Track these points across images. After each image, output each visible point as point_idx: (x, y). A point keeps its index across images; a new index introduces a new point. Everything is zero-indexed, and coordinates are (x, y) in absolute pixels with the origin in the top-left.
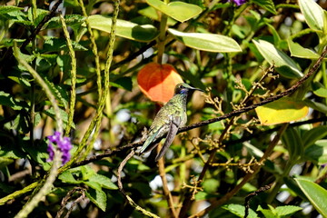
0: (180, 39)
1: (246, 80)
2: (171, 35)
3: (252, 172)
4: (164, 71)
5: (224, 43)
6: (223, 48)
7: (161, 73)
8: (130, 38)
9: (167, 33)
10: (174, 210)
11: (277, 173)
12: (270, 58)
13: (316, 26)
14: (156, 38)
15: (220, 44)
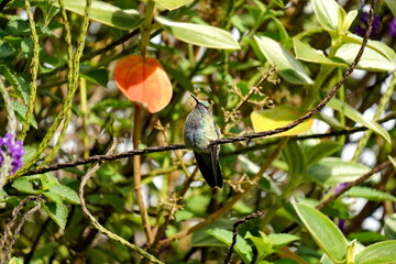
0: (169, 29)
1: (244, 82)
2: (158, 24)
3: (242, 191)
4: (147, 66)
5: (220, 37)
6: (218, 43)
7: (144, 68)
8: (109, 23)
9: (154, 22)
10: (149, 229)
11: (274, 194)
12: (272, 58)
13: (329, 25)
14: (140, 26)
15: (214, 38)
